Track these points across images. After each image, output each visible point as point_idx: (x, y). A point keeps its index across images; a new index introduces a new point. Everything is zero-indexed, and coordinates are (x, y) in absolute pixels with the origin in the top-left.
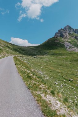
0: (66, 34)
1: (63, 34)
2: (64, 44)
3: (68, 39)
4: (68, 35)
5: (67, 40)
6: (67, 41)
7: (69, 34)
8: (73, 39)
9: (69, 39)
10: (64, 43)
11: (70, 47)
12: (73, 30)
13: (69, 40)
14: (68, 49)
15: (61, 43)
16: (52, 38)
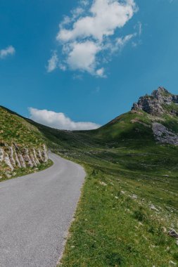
0: (156, 106)
1: (151, 105)
2: (152, 127)
3: (160, 116)
4: (161, 107)
5: (157, 118)
6: (159, 122)
7: (162, 105)
8: (172, 116)
9: (163, 117)
10: (151, 125)
11: (164, 134)
12: (173, 97)
13: (163, 120)
14: (158, 139)
15: (145, 125)
16: (125, 114)
